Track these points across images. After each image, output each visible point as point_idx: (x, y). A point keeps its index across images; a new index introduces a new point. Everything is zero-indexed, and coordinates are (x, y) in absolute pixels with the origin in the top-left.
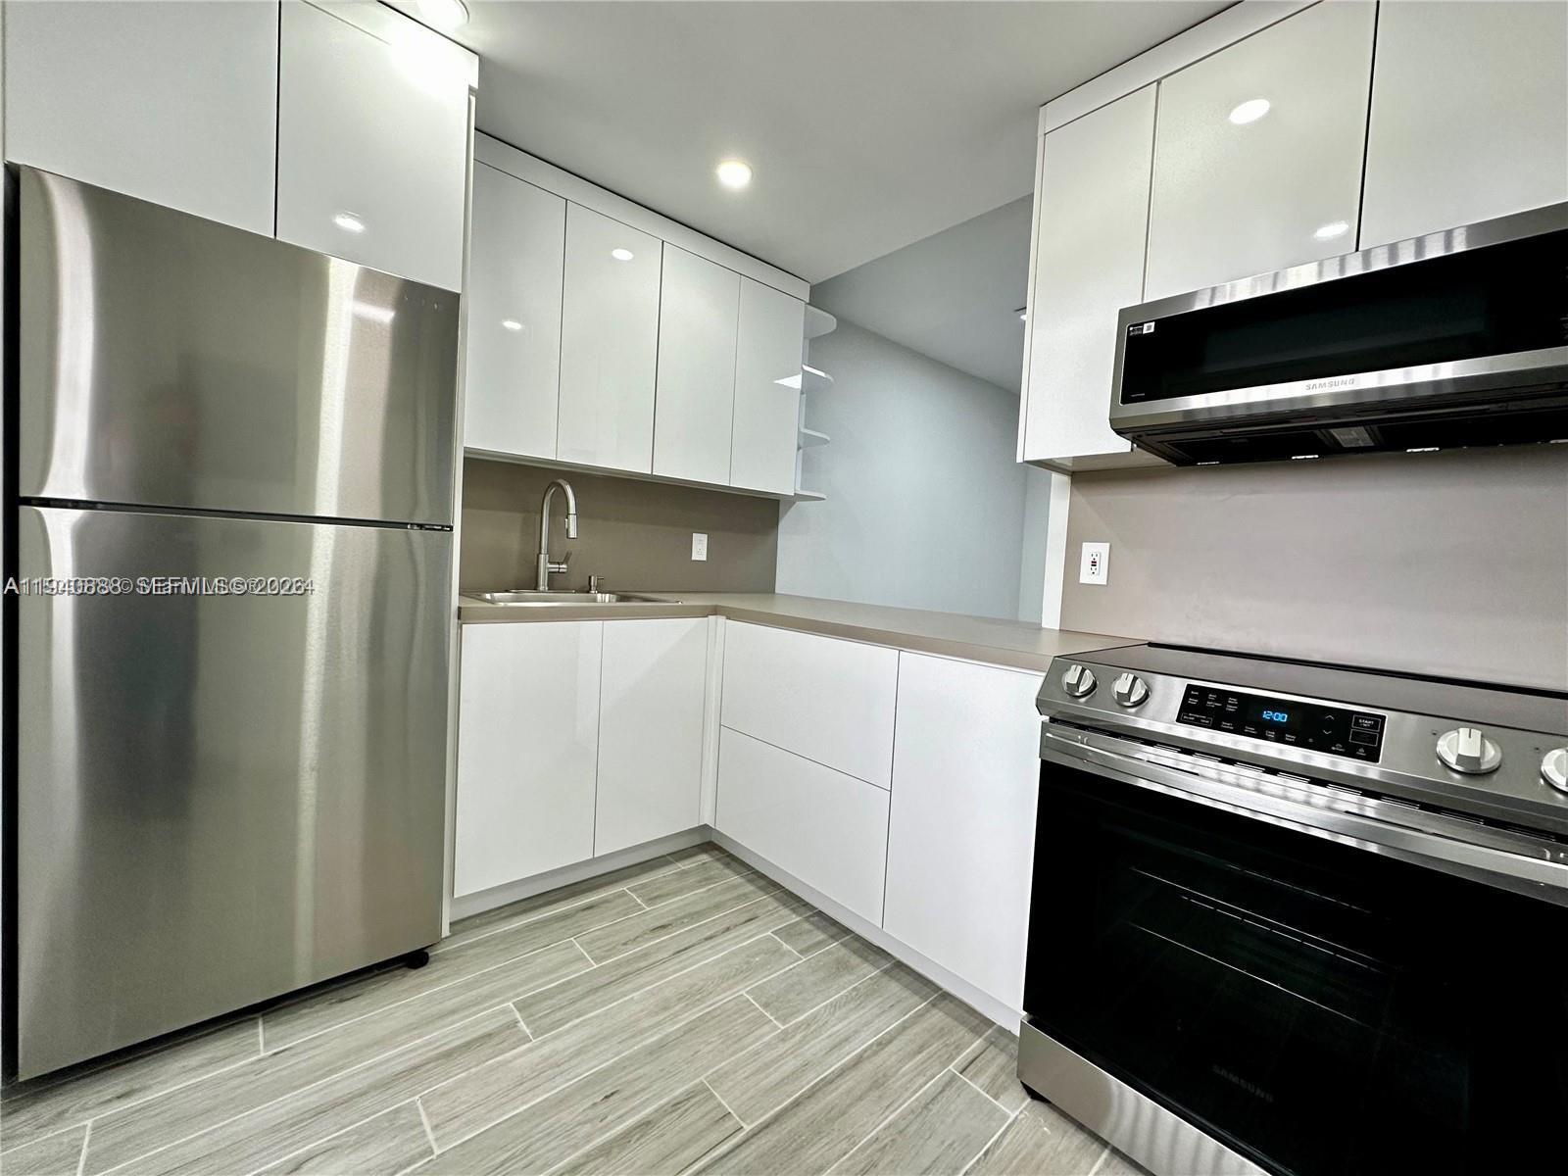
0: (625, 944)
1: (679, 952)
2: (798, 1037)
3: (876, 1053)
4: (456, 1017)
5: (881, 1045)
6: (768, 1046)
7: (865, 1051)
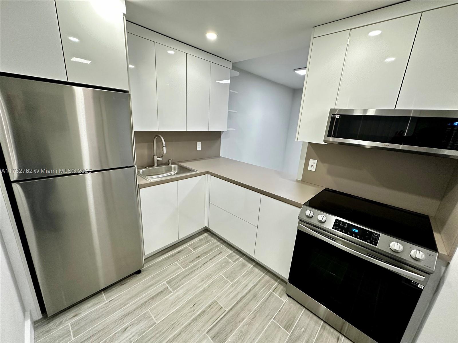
0: (190, 263)
1: (204, 264)
2: (236, 285)
3: (254, 288)
4: (152, 287)
5: (255, 286)
6: (229, 289)
7: (251, 288)
